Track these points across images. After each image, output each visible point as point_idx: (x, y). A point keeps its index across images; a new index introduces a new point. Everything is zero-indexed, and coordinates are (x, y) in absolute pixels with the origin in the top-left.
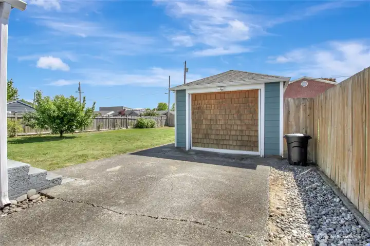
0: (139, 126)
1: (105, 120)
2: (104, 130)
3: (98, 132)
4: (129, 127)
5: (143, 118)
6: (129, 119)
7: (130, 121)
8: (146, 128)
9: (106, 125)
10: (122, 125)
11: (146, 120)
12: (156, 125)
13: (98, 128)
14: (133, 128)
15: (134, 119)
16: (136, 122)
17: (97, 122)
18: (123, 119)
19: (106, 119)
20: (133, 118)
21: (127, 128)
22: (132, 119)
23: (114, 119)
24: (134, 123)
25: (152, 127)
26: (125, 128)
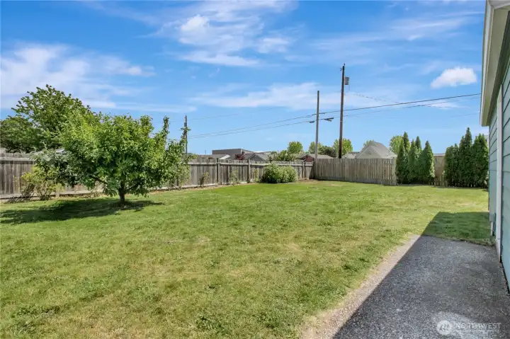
0: (269, 179)
1: (211, 168)
2: (210, 185)
3: (200, 189)
4: (251, 180)
5: (276, 164)
6: (251, 166)
7: (254, 169)
8: (281, 182)
9: (213, 177)
10: (240, 176)
11: (281, 169)
12: (296, 177)
13: (202, 181)
14: (258, 182)
15: (261, 167)
16: (263, 172)
17: (199, 171)
18: (243, 166)
19: (214, 165)
20: (258, 164)
21: (249, 182)
22: (256, 167)
23: (227, 166)
24: (260, 173)
25: (291, 180)
26: (244, 183)
